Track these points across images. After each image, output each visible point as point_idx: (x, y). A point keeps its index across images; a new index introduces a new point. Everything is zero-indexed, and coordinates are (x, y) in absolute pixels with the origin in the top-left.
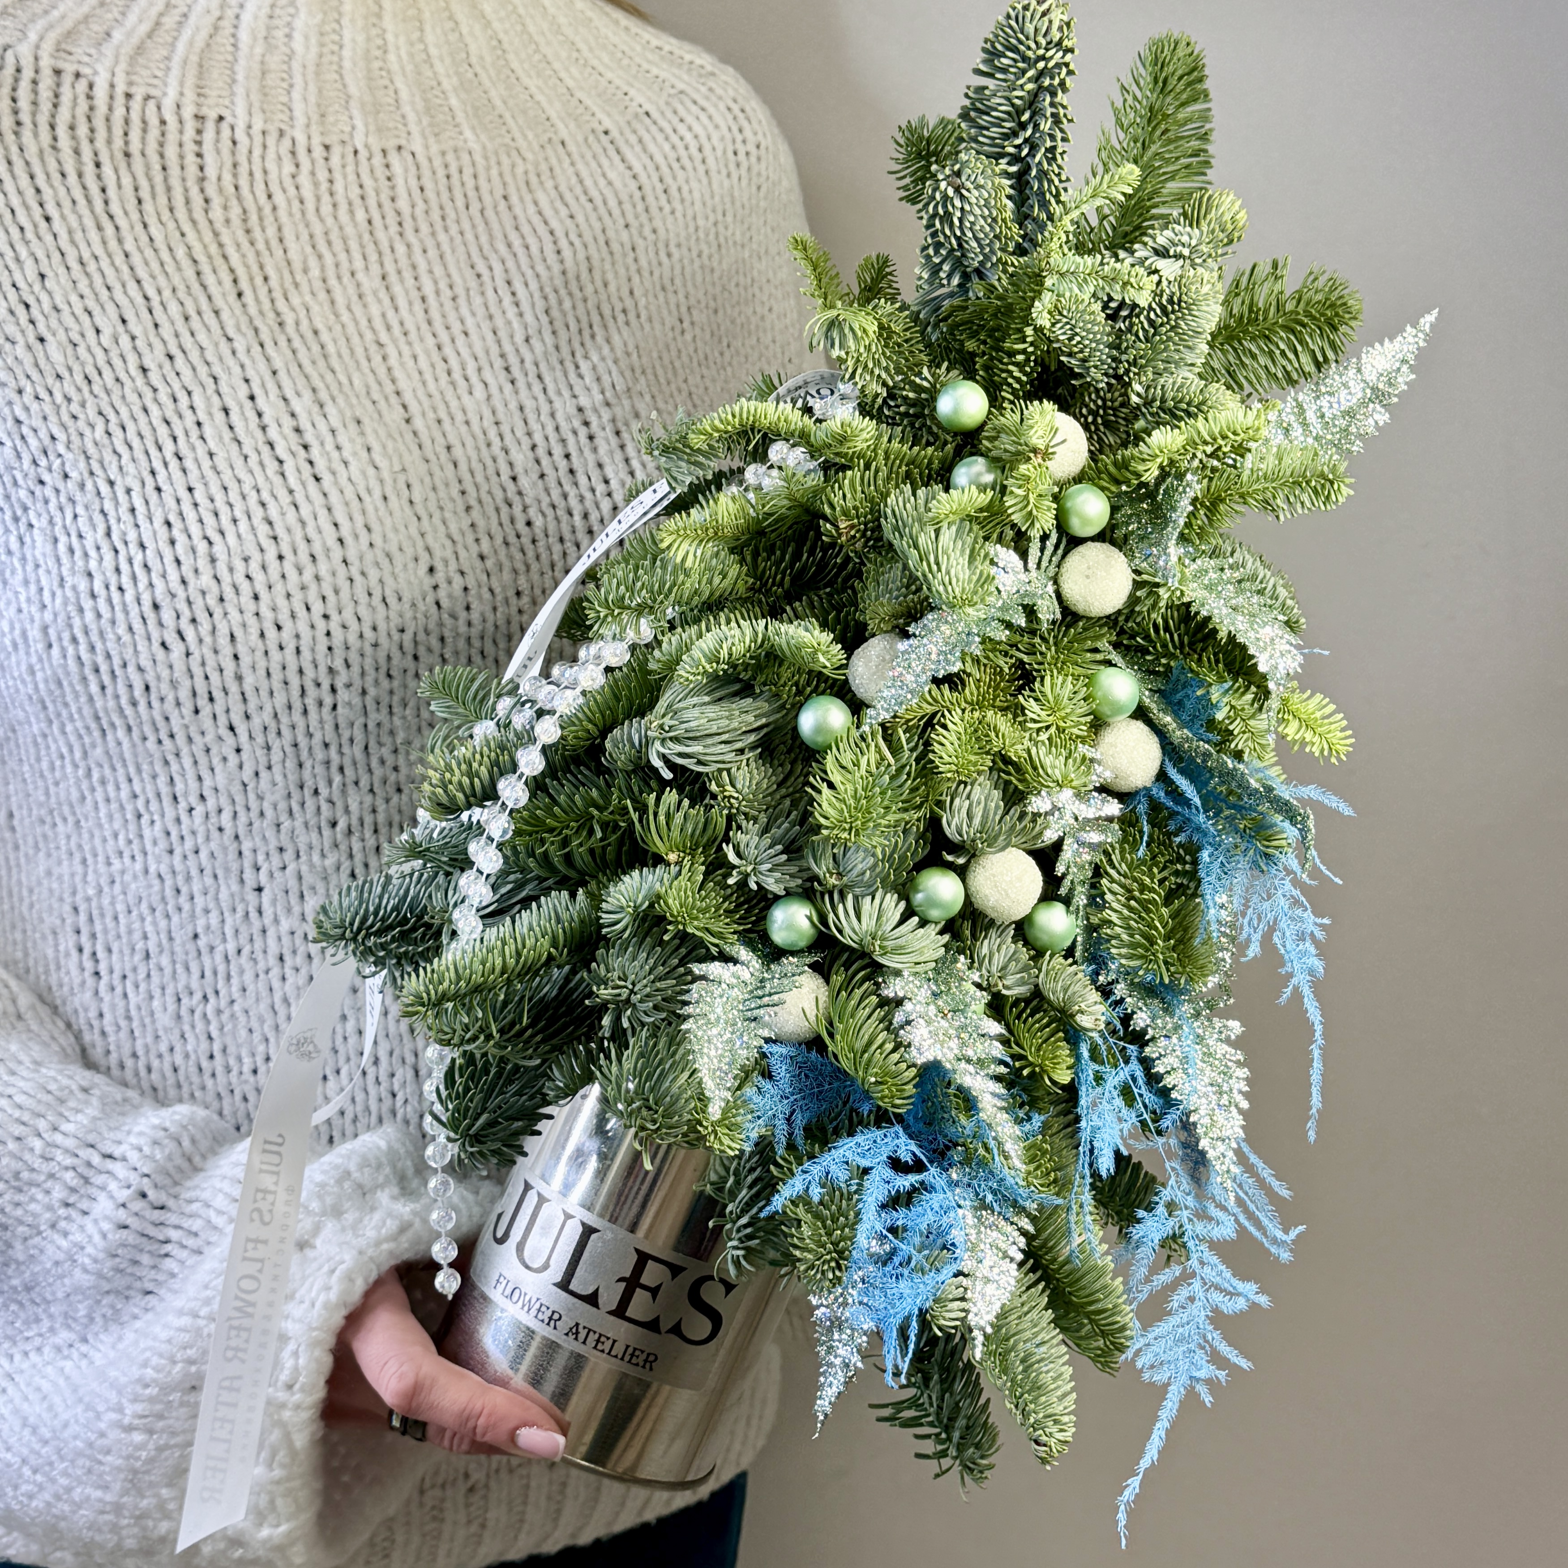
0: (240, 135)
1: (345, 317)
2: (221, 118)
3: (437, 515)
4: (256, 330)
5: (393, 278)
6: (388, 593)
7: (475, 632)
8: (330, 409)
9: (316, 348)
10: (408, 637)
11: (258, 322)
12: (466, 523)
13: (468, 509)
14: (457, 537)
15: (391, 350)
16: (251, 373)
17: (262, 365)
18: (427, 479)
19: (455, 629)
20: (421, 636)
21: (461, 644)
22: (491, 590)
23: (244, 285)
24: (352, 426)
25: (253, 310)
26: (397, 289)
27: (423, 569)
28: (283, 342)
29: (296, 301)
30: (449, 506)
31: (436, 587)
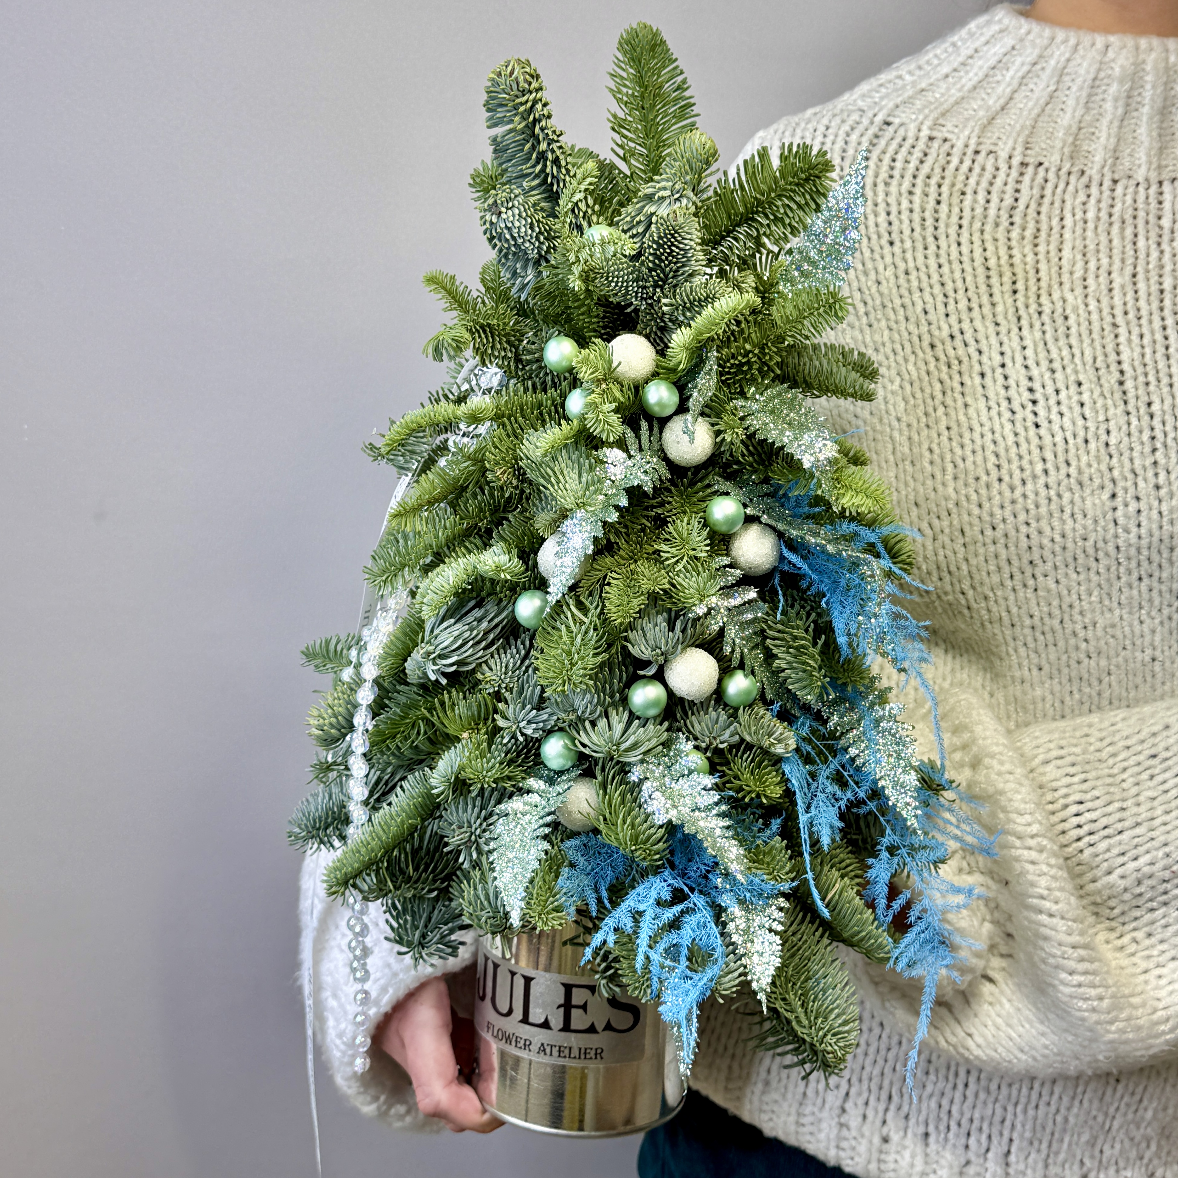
0: (1051, 176)
1: (1093, 305)
2: (1041, 164)
3: (1127, 454)
4: (1019, 319)
5: (1140, 277)
6: (1076, 510)
7: (1144, 542)
8: (1059, 375)
9: (1062, 330)
10: (1090, 543)
11: (1022, 312)
12: (1149, 461)
13: (1154, 450)
14: (1139, 471)
15: (1122, 331)
16: (1006, 348)
17: (1015, 343)
18: (1125, 427)
19: (1127, 541)
20: (1100, 544)
21: (1133, 551)
22: (1160, 513)
23: (1020, 286)
24: (1073, 388)
25: (1020, 304)
26: (1142, 286)
27: (1106, 495)
28: (1037, 325)
29: (1056, 296)
30: (1138, 448)
31: (1115, 509)
